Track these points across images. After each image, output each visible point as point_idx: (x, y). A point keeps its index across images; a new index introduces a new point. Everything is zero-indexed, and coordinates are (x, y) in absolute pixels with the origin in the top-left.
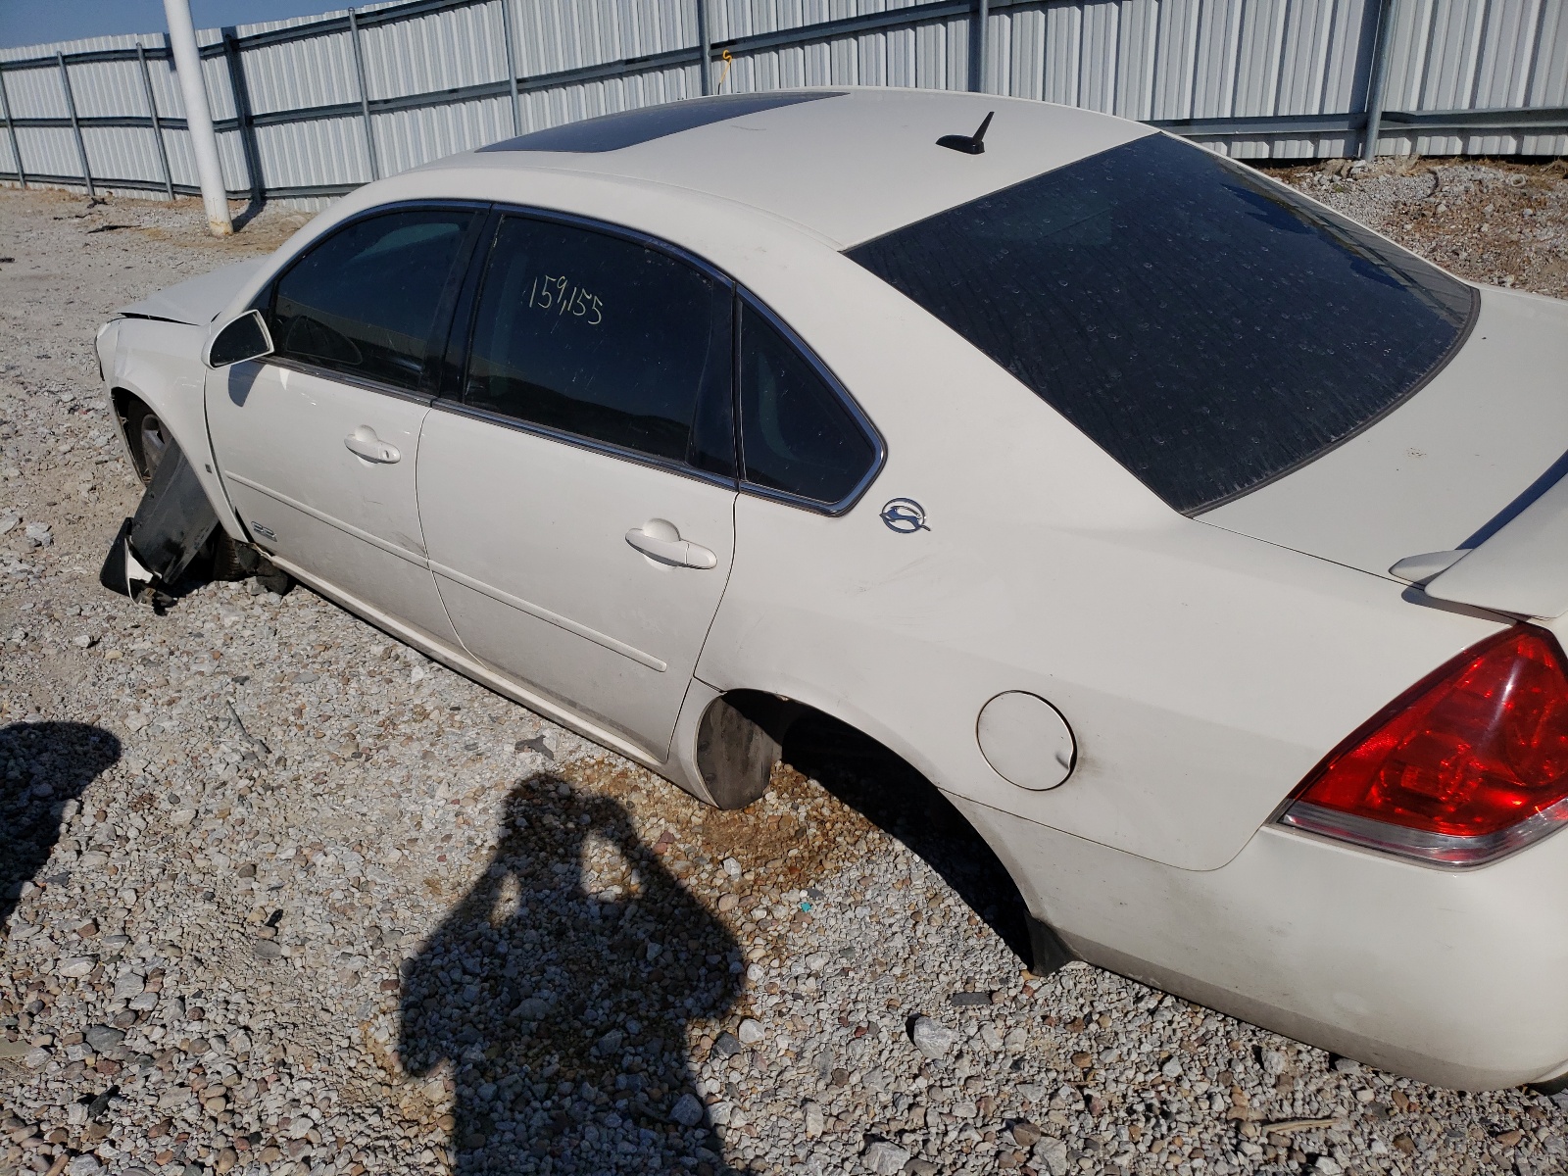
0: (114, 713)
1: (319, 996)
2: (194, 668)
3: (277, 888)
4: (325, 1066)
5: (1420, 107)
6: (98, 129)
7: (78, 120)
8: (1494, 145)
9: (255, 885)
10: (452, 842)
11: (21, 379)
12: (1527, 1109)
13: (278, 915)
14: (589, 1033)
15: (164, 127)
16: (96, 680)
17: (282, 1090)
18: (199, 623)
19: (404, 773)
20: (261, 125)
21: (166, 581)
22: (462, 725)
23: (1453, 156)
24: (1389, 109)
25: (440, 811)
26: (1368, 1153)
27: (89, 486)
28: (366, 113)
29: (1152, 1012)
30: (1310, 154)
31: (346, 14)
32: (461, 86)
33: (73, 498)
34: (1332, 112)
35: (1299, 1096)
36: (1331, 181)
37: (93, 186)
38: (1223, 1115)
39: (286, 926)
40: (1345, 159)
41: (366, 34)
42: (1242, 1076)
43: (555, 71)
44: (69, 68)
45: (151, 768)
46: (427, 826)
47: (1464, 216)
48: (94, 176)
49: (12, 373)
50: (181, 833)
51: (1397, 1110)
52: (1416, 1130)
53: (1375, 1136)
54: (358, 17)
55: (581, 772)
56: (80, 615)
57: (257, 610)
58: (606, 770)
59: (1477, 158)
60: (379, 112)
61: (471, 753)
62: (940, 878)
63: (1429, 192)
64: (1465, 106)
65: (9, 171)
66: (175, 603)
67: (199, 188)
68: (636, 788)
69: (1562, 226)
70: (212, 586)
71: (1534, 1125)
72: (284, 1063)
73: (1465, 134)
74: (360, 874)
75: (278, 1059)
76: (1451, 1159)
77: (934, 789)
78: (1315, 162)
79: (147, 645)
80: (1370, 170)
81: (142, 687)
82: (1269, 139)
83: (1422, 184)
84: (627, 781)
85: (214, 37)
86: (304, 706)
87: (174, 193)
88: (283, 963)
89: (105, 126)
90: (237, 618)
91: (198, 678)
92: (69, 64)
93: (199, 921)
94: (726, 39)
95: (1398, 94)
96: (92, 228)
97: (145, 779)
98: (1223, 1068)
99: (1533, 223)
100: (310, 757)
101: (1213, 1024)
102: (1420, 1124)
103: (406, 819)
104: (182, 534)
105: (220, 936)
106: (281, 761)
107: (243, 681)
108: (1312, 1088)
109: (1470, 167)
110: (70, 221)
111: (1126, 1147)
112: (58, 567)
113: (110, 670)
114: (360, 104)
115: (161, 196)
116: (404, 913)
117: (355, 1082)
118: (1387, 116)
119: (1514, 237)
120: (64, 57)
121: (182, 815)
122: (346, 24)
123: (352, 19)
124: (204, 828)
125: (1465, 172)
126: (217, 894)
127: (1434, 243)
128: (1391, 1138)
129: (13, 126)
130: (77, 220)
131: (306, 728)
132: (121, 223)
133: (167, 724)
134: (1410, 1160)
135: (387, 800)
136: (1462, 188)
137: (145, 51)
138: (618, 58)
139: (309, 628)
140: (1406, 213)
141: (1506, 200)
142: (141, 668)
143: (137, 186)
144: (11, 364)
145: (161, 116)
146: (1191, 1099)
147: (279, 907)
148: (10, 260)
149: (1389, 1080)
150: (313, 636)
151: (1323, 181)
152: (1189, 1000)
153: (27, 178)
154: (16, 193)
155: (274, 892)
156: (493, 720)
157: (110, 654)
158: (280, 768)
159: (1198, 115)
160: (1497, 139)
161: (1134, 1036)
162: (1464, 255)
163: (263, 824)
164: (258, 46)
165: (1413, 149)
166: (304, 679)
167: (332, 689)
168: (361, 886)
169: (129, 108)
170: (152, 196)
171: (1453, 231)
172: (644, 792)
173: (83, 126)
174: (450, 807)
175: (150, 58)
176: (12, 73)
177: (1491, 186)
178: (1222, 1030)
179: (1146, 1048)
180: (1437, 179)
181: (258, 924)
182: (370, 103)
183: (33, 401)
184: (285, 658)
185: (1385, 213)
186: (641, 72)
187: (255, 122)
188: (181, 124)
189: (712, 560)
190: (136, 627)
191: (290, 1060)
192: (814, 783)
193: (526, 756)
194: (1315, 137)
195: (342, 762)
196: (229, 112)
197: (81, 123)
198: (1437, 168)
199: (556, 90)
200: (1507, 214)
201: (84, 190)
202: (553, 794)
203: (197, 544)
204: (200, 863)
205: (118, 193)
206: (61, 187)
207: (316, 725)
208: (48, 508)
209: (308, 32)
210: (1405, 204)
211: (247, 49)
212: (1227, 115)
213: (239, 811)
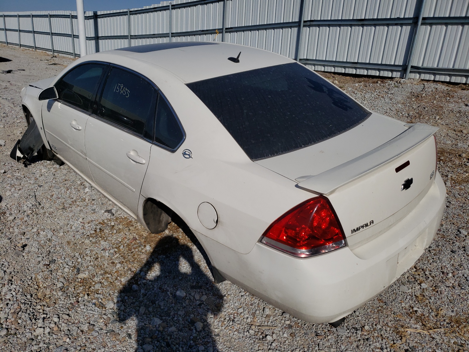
0: (3, 191)
1: (28, 266)
2: (29, 182)
3: (28, 239)
4: (21, 282)
5: (422, 65)
6: (57, 37)
7: (52, 33)
8: (443, 78)
9: (23, 237)
10: (78, 233)
11: (14, 102)
12: (329, 331)
13: (26, 245)
14: (94, 283)
15: (75, 37)
16: (2, 182)
17: (8, 287)
18: (35, 171)
19: (73, 214)
20: (101, 39)
21: (28, 158)
22: (93, 204)
23: (431, 80)
24: (413, 65)
25: (78, 225)
26: (282, 336)
27: (20, 132)
28: (129, 38)
29: (242, 296)
30: (390, 76)
31: (127, 10)
32: (156, 33)
33: (15, 135)
34: (397, 64)
35: (270, 320)
36: (394, 84)
37: (54, 52)
38: (249, 323)
39: (27, 249)
40: (400, 78)
41: (132, 17)
42: (258, 314)
43: (182, 31)
44: (51, 18)
45: (8, 205)
46: (73, 228)
47: (430, 98)
48: (54, 49)
49: (12, 100)
50: (9, 222)
51: (294, 327)
52: (297, 332)
53: (285, 332)
54: (130, 11)
55: (119, 220)
56: (4, 165)
57: (52, 169)
58: (126, 220)
59: (437, 81)
60: (133, 39)
61: (92, 212)
62: (202, 256)
63: (421, 90)
64: (435, 66)
65: (32, 46)
66: (31, 164)
67: (80, 55)
68: (133, 226)
69: (457, 103)
70: (43, 161)
71: (328, 335)
72: (11, 280)
73: (435, 74)
74: (51, 238)
75: (10, 279)
76: (303, 340)
77: (188, 227)
78: (391, 78)
79: (19, 175)
80: (406, 82)
81: (13, 185)
82: (379, 70)
83: (420, 88)
84: (131, 223)
85: (91, 14)
86: (54, 194)
87: (75, 56)
88: (22, 257)
89: (59, 36)
90: (45, 170)
91: (29, 184)
92: (51, 17)
93: (4, 244)
94: (230, 27)
95: (416, 61)
96: (50, 64)
97: (5, 208)
98: (254, 312)
99: (449, 102)
100: (51, 207)
101: (257, 301)
102: (298, 331)
103: (69, 226)
104: (34, 145)
105: (8, 248)
106: (43, 208)
107: (40, 186)
108: (275, 319)
109: (435, 84)
110: (44, 61)
111: (219, 327)
112: (4, 152)
113: (7, 180)
114: (128, 36)
115: (72, 57)
116: (58, 248)
117: (29, 288)
118: (412, 67)
119: (442, 105)
120: (50, 15)
121: (11, 218)
122: (127, 13)
123: (129, 12)
124: (16, 222)
125: (433, 85)
126: (12, 238)
127: (419, 105)
128: (290, 333)
129: (34, 33)
130: (46, 61)
131: (52, 200)
132: (58, 63)
133: (16, 195)
134: (292, 339)
135: (66, 220)
136: (431, 90)
137: (72, 16)
138: (200, 29)
139: (64, 175)
140: (414, 95)
141: (442, 94)
142: (15, 180)
143: (66, 53)
144: (12, 98)
145: (74, 34)
146: (242, 318)
147: (27, 243)
148: (24, 70)
149: (296, 320)
150: (63, 177)
151: (392, 84)
152: (253, 294)
153: (36, 48)
154: (33, 52)
155: (27, 240)
156: (102, 204)
157: (8, 176)
158: (42, 209)
159: (360, 61)
160: (444, 76)
161: (234, 301)
162: (426, 109)
163: (31, 223)
164: (103, 17)
165: (420, 77)
166: (56, 187)
167: (63, 191)
168: (50, 240)
169: (66, 31)
170: (69, 56)
171: (425, 102)
172: (134, 227)
173: (53, 35)
174: (81, 224)
175: (73, 18)
176: (35, 18)
177: (439, 90)
178: (258, 302)
179: (236, 304)
180: (424, 86)
181: (20, 247)
182: (131, 36)
183: (15, 108)
184: (54, 182)
185: (408, 95)
186: (205, 34)
187: (99, 38)
188: (77, 37)
189: (144, 162)
190: (18, 169)
191: (13, 280)
192: (180, 229)
193: (106, 214)
194: (392, 71)
195: (58, 210)
196: (93, 35)
197: (53, 34)
198: (426, 83)
199: (182, 37)
200: (442, 99)
201: (51, 53)
202: (109, 224)
203: (38, 149)
204: (11, 230)
205: (60, 55)
206: (45, 51)
207: (55, 200)
208: (7, 137)
209: (116, 14)
210: (414, 93)
211: (100, 18)
212: (368, 62)
213: (26, 218)
